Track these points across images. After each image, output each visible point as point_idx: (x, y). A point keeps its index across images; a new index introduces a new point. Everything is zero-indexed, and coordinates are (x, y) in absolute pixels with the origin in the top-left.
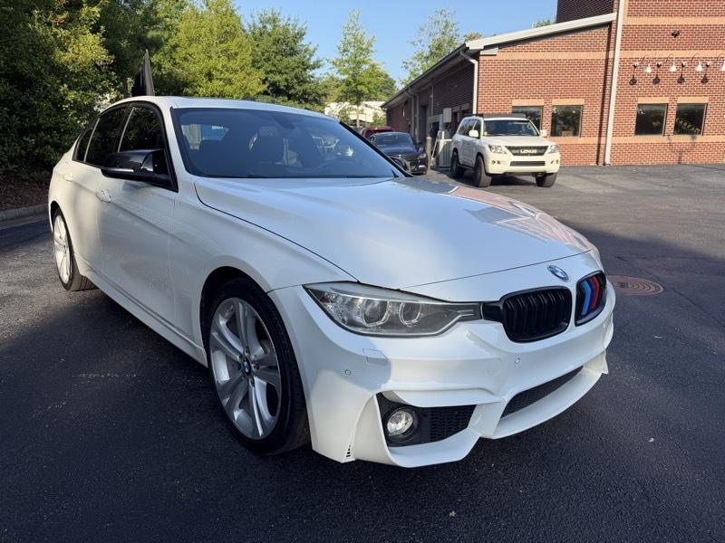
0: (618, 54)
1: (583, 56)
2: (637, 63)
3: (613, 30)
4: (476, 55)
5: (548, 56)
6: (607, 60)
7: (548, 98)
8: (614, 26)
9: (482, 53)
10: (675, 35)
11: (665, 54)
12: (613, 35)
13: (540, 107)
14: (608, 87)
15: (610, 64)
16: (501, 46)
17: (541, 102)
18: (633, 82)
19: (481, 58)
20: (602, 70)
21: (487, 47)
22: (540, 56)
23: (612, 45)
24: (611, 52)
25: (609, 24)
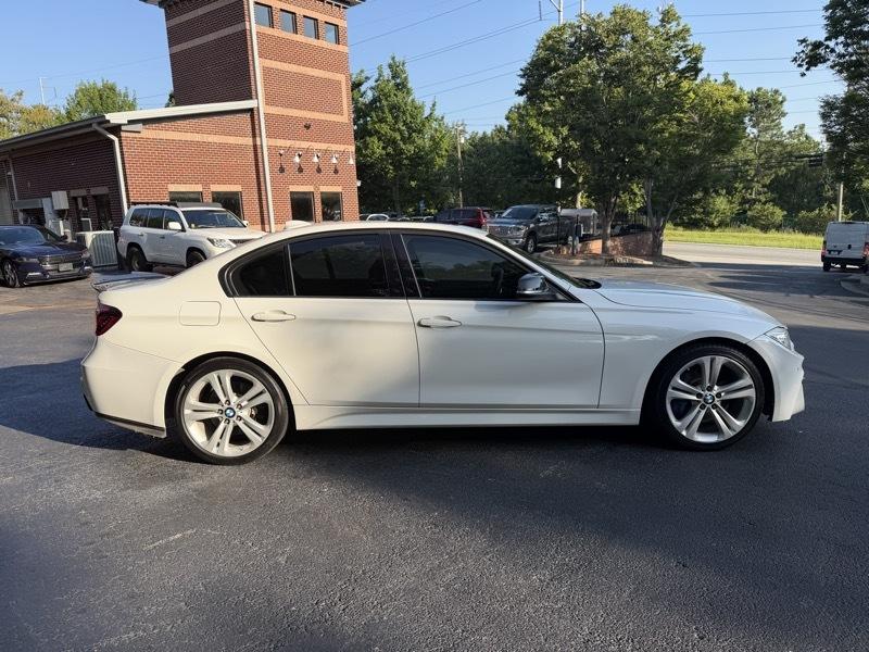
0: (265, 142)
1: (232, 140)
2: (282, 152)
3: (256, 117)
4: (116, 129)
5: (197, 137)
6: (255, 146)
7: (206, 185)
8: (256, 112)
9: (123, 128)
10: (307, 127)
11: (305, 145)
12: (257, 122)
13: (198, 192)
14: (261, 174)
15: (259, 150)
16: (145, 122)
17: (199, 188)
18: (282, 170)
19: (123, 134)
20: (252, 155)
21: (131, 122)
22: (189, 137)
23: (257, 132)
24: (258, 139)
25: (251, 110)
